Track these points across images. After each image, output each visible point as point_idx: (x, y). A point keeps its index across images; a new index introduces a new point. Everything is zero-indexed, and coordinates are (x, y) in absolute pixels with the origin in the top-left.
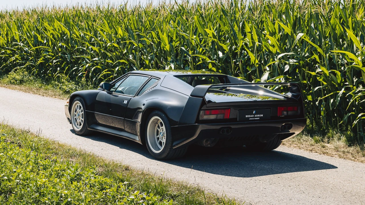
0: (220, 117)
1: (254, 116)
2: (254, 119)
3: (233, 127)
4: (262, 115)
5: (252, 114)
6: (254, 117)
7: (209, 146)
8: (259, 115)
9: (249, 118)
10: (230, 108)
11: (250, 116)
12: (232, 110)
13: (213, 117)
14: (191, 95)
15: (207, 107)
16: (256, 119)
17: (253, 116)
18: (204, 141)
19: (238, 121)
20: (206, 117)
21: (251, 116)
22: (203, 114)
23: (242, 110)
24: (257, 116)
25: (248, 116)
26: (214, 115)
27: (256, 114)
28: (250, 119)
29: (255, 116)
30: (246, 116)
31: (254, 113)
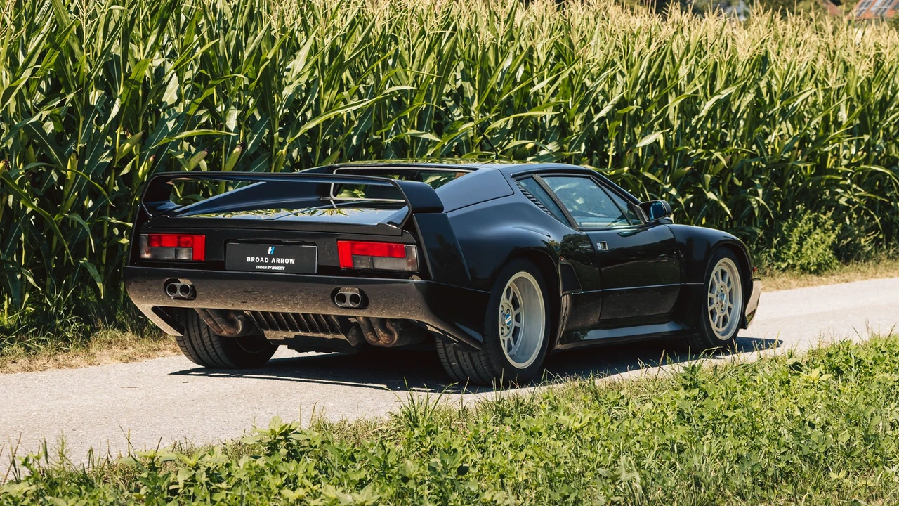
2: (269, 267)
4: (292, 261)
5: (264, 255)
6: (270, 264)
8: (282, 260)
9: (256, 264)
11: (257, 260)
16: (274, 268)
17: (267, 260)
21: (262, 260)
24: (278, 260)
25: (253, 259)
27: (275, 255)
28: (258, 267)
29: (273, 260)
30: (248, 259)
31: (269, 253)
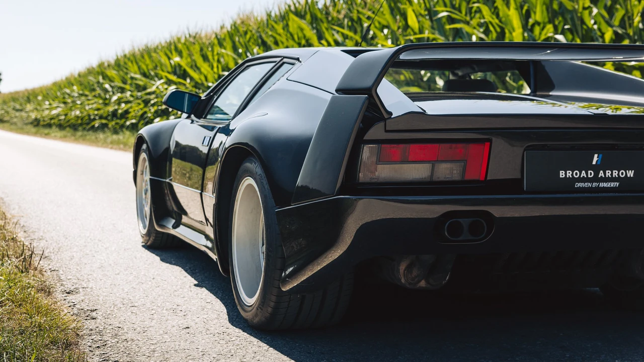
0: (447, 171)
1: (597, 173)
2: (595, 185)
3: (497, 211)
4: (631, 174)
5: (588, 166)
6: (596, 179)
7: (423, 284)
8: (615, 173)
9: (574, 180)
10: (490, 141)
11: (576, 174)
12: (499, 145)
13: (416, 171)
14: (337, 91)
15: (386, 131)
16: (602, 185)
17: (591, 174)
18: (402, 267)
19: (527, 193)
20: (386, 172)
21: (583, 174)
22: (374, 159)
23: (543, 148)
24: (608, 173)
25: (569, 173)
26: (421, 165)
27: (604, 165)
28: (579, 185)
29: (601, 174)
30: (562, 174)
31: (594, 163)
